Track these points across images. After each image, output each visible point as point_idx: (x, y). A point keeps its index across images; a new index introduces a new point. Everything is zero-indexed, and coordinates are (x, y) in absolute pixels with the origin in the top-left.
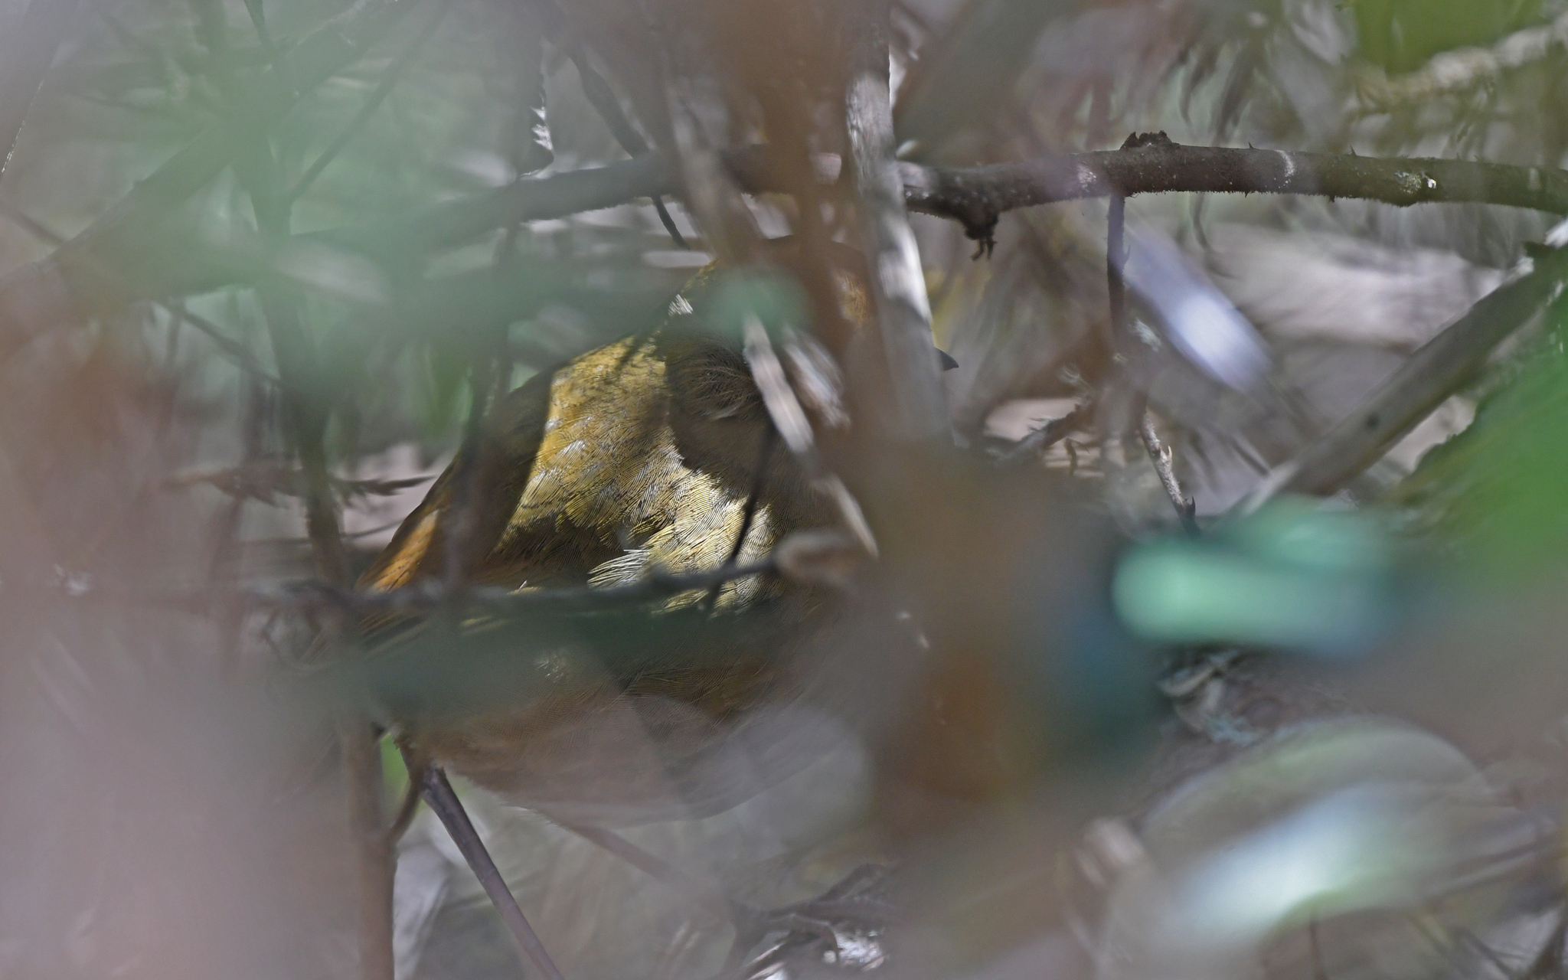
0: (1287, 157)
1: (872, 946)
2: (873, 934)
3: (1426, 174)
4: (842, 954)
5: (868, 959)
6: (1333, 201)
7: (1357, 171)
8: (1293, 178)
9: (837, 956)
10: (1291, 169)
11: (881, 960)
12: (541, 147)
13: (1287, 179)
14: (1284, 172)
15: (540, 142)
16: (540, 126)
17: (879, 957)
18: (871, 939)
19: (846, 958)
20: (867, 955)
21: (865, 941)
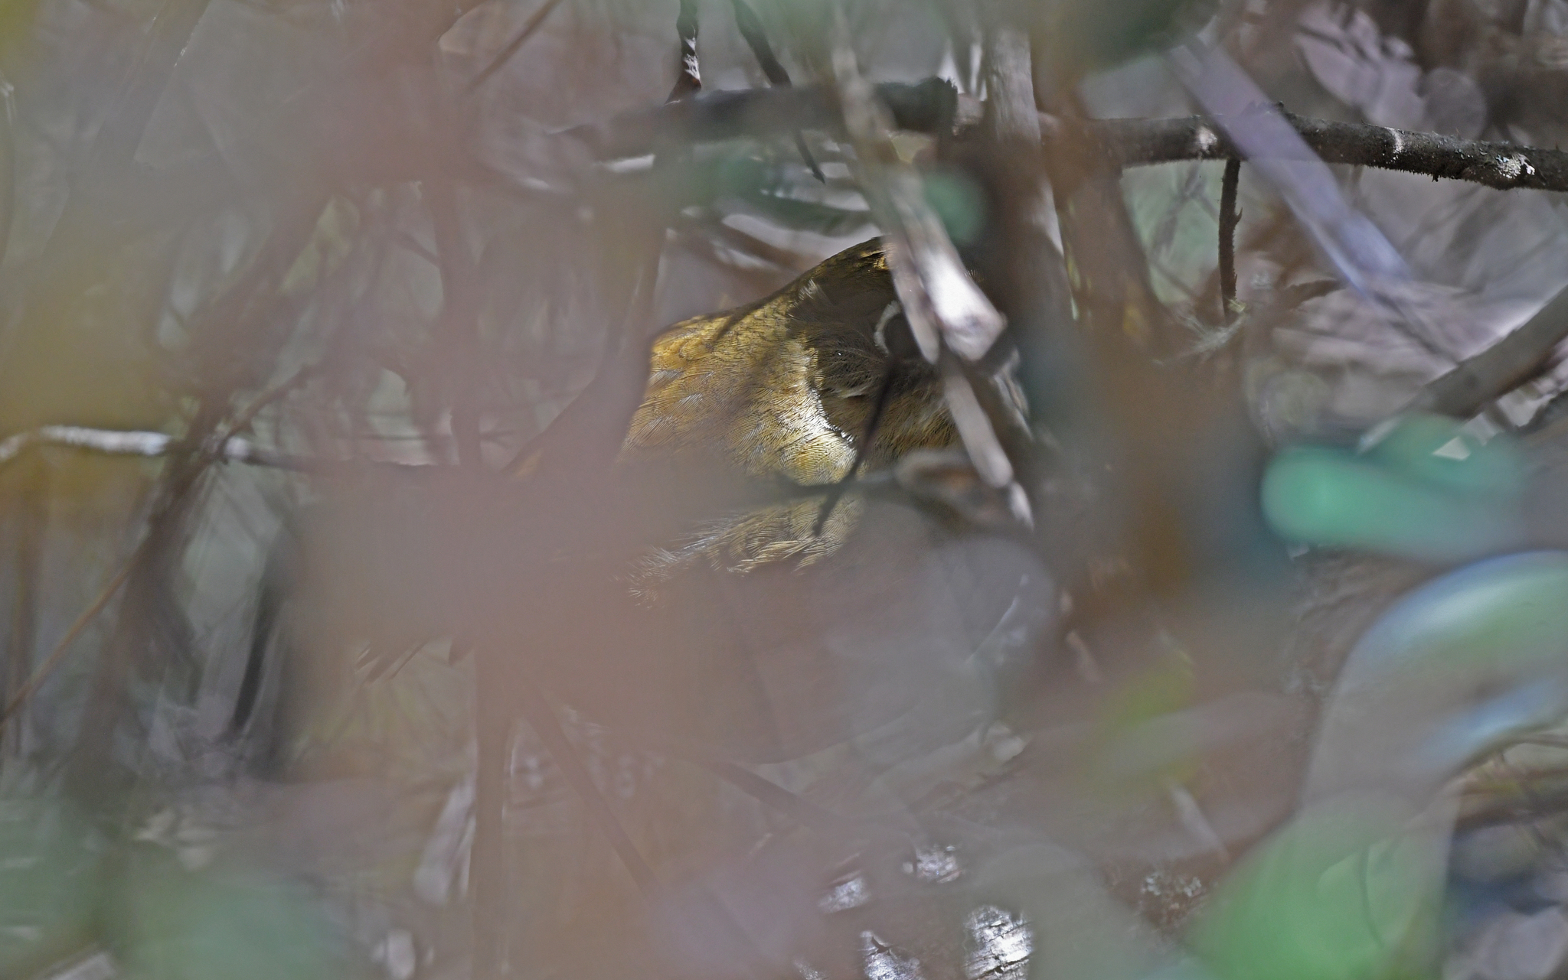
0: (1397, 135)
1: (948, 859)
2: (950, 848)
3: (1526, 161)
4: (920, 866)
5: (943, 873)
6: (1437, 181)
7: (1460, 153)
8: (1400, 155)
9: (915, 867)
10: (1399, 147)
11: (956, 875)
12: (691, 77)
13: (1395, 155)
14: (1393, 149)
15: (690, 71)
16: (689, 56)
17: (954, 871)
18: (948, 854)
19: (923, 869)
20: (943, 868)
21: (942, 854)
